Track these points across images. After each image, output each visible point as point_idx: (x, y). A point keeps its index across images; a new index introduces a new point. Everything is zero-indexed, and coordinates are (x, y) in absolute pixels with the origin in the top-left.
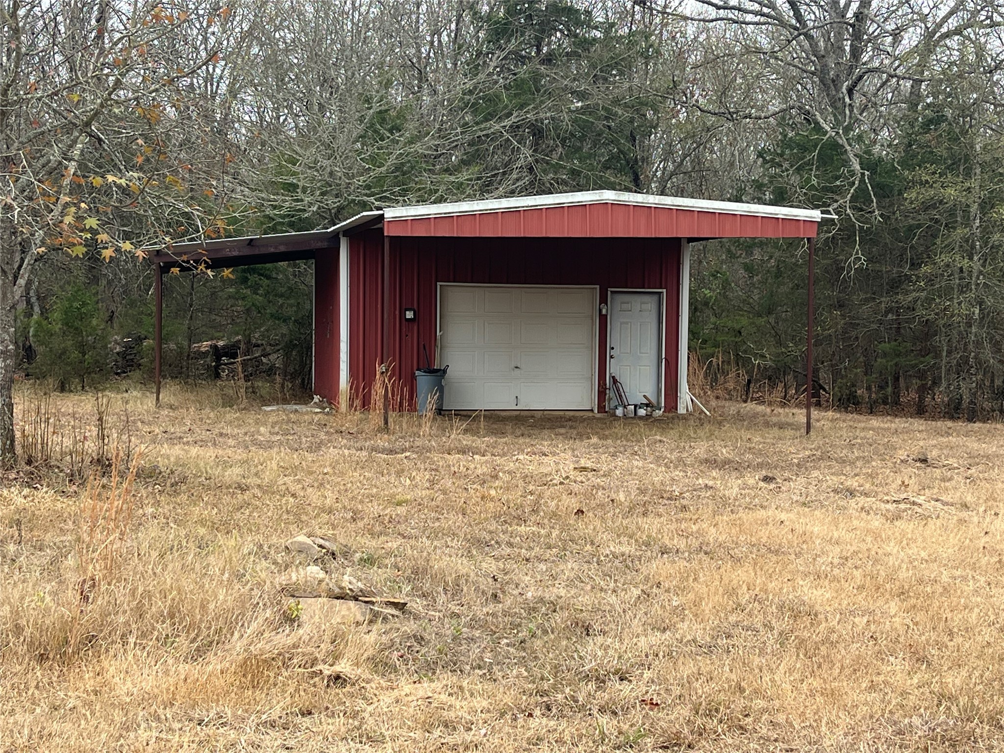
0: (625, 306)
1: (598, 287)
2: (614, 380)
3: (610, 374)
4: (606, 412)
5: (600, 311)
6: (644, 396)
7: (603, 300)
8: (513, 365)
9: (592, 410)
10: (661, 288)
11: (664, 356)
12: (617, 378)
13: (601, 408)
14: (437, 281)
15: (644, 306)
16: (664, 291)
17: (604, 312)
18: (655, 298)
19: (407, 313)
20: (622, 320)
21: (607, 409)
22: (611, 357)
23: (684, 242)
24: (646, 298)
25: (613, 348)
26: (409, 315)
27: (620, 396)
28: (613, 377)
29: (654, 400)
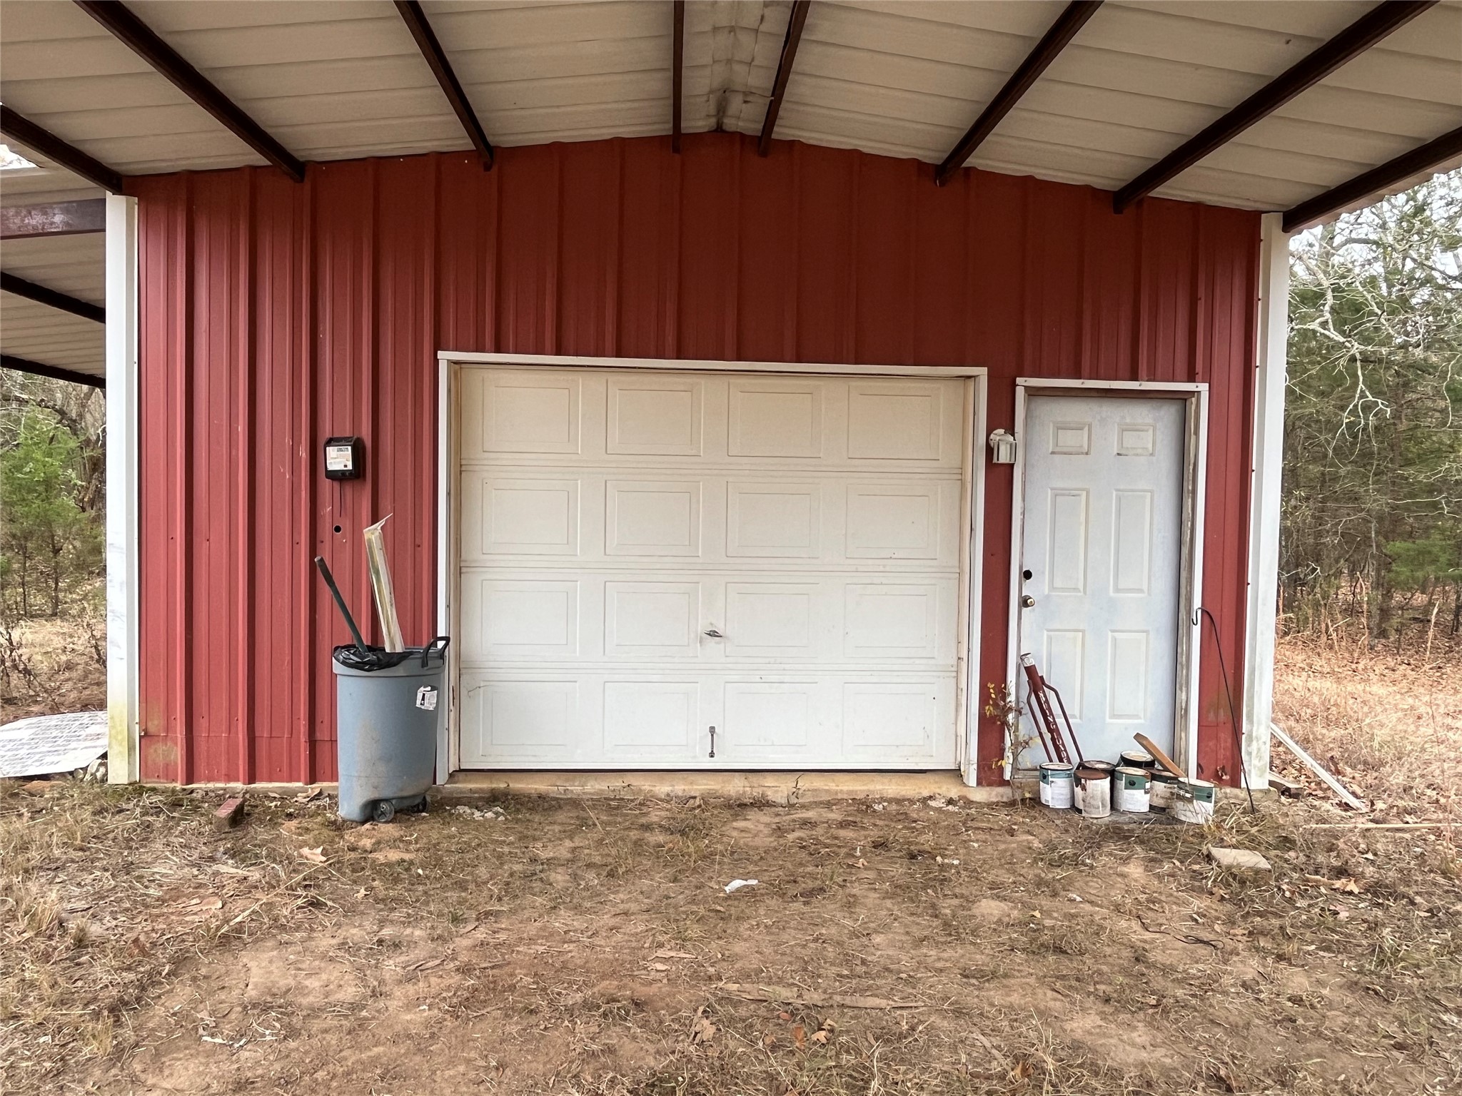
0: (1069, 439)
1: (982, 372)
2: (1036, 682)
3: (1022, 658)
4: (1007, 783)
5: (990, 451)
6: (1138, 737)
7: (1001, 415)
8: (702, 626)
9: (956, 773)
10: (1191, 378)
11: (1197, 602)
12: (1042, 671)
13: (989, 773)
14: (438, 346)
15: (1130, 440)
16: (1203, 388)
17: (1004, 457)
18: (1166, 415)
19: (332, 452)
20: (1059, 484)
21: (1007, 776)
22: (1025, 602)
23: (1270, 226)
24: (1141, 414)
25: (1028, 575)
26: (338, 459)
27: (1053, 729)
28: (1031, 671)
29: (1160, 741)
